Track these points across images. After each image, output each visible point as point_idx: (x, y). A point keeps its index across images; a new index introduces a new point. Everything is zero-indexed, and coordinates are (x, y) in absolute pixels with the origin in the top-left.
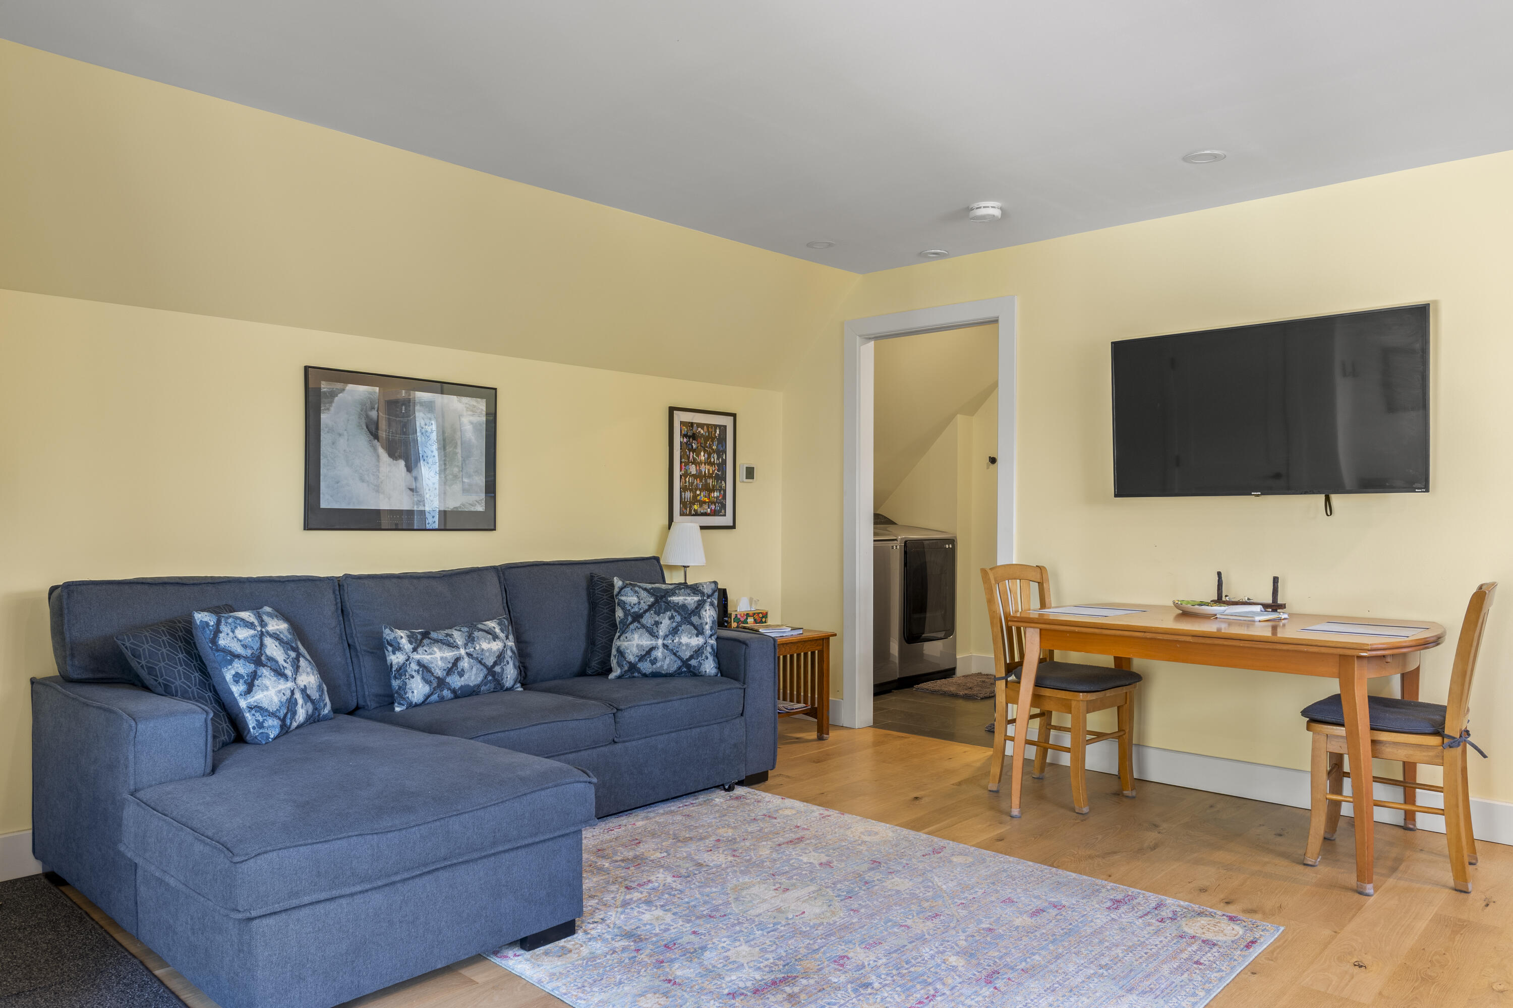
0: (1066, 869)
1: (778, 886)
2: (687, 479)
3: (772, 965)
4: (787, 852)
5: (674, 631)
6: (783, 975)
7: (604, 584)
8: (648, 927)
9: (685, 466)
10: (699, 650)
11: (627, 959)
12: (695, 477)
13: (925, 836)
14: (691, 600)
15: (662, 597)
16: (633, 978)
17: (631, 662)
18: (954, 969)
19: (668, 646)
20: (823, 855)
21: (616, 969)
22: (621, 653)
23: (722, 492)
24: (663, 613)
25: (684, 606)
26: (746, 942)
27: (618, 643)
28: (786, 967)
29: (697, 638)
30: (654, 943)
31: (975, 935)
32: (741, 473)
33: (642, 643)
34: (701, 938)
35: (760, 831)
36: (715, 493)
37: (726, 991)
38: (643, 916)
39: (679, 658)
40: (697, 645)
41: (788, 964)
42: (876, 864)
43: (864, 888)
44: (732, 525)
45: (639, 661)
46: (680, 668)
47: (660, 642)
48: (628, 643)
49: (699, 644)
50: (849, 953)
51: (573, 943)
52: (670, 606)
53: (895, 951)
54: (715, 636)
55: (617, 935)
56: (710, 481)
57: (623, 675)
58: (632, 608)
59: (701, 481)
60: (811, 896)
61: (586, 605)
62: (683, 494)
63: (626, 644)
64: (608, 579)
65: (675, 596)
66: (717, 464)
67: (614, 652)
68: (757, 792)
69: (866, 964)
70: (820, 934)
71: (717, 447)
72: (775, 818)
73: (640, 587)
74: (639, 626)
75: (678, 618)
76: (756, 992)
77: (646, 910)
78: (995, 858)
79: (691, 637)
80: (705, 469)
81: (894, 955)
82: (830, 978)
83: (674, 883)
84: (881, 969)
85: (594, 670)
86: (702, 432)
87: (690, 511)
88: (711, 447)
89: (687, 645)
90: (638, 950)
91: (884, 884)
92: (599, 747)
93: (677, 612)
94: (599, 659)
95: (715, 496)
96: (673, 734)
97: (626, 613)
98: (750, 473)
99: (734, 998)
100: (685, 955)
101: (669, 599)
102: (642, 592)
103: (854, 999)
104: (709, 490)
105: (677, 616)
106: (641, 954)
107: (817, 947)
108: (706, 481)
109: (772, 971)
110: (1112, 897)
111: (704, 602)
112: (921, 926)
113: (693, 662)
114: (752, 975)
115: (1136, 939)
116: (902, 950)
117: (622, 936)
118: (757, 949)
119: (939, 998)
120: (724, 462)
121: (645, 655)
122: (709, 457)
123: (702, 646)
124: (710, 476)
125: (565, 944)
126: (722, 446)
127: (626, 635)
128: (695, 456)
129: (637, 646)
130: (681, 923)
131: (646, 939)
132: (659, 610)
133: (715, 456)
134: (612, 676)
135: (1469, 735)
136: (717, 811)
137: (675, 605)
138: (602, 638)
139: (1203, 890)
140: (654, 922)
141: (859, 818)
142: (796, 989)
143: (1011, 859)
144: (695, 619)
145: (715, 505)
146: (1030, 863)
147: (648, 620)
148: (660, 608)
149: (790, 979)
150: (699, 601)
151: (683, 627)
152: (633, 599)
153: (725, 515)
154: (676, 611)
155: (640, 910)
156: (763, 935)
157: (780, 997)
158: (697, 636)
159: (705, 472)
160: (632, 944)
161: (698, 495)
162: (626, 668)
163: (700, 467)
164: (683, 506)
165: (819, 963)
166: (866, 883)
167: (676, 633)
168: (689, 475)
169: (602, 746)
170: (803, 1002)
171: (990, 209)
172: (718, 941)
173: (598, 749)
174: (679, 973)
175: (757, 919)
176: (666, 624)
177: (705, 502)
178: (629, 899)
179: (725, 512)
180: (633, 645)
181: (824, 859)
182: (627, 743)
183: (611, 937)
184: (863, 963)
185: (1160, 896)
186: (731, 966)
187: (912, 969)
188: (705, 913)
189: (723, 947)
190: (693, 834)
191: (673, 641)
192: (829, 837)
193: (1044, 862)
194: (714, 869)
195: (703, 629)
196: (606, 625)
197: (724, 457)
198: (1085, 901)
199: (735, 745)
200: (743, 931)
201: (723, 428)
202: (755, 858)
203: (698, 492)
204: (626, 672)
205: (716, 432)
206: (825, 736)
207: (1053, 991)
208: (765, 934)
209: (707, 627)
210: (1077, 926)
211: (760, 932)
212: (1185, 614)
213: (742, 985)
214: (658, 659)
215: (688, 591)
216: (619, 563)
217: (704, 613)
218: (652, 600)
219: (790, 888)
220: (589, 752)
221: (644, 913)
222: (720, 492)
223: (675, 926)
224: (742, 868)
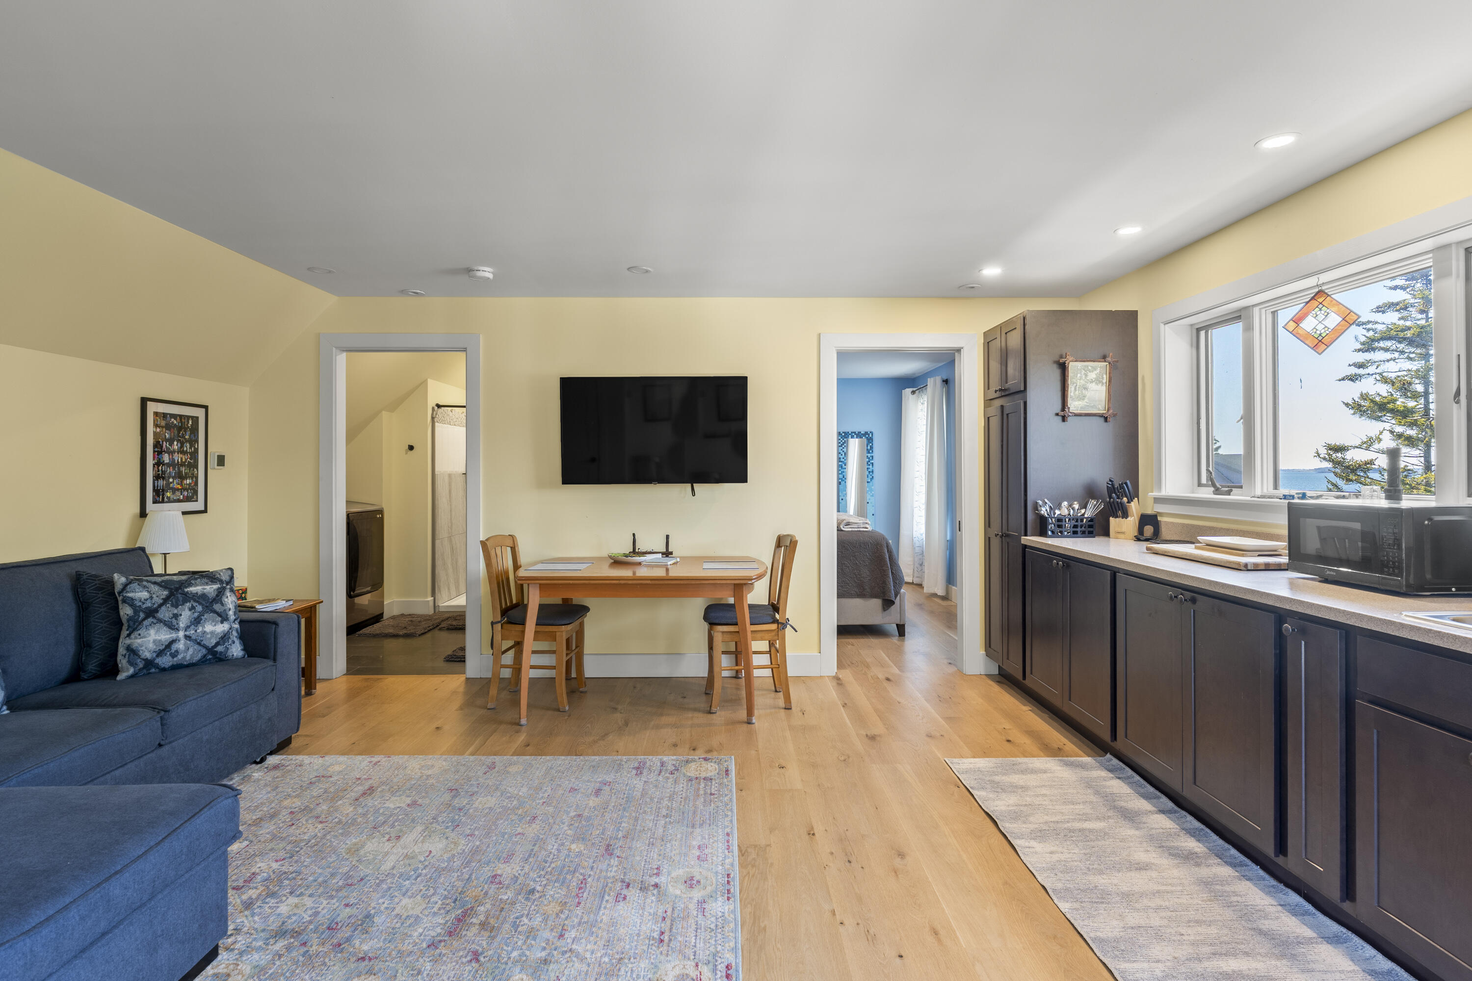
0: (588, 755)
1: (387, 837)
2: (160, 468)
3: (444, 906)
4: (370, 804)
5: (197, 621)
6: (461, 911)
7: (97, 582)
8: (294, 918)
9: (158, 455)
10: (225, 636)
11: (301, 957)
12: (168, 465)
13: (472, 758)
14: (210, 589)
15: (177, 589)
16: (324, 972)
17: (147, 659)
18: (580, 854)
19: (191, 637)
20: (403, 797)
21: (297, 971)
22: (132, 651)
23: (194, 479)
24: (181, 605)
25: (204, 596)
26: (404, 895)
27: (128, 641)
28: (457, 903)
29: (222, 625)
30: (315, 931)
31: (573, 822)
32: (213, 461)
33: (159, 638)
34: (357, 908)
35: (325, 792)
36: (188, 480)
37: (424, 945)
38: (279, 910)
39: (204, 646)
40: (222, 631)
41: (456, 900)
42: (454, 791)
43: (461, 814)
44: (203, 509)
45: (157, 656)
46: (205, 656)
47: (181, 634)
48: (142, 640)
49: (224, 631)
50: (496, 870)
51: (223, 965)
52: (187, 597)
53: (529, 856)
54: (238, 620)
55: (268, 939)
56: (183, 469)
57: (137, 674)
58: (144, 603)
59: (174, 469)
60: (424, 835)
61: (74, 606)
62: (156, 482)
63: (139, 641)
64: (100, 576)
65: (191, 586)
66: (189, 452)
67: (121, 650)
68: (290, 757)
69: (517, 874)
70: (460, 864)
71: (190, 436)
72: (331, 777)
73: (148, 581)
74: (155, 621)
75: (199, 608)
76: (450, 934)
77: (277, 903)
78: (536, 760)
79: (215, 625)
80: (177, 457)
81: (531, 860)
82: (500, 897)
83: (284, 867)
84: (531, 874)
85: (91, 674)
86: (175, 422)
87: (163, 498)
88: (183, 437)
89: (212, 633)
90: (304, 944)
91: (474, 806)
92: (146, 755)
93: (197, 602)
94: (97, 662)
95: (188, 483)
96: (216, 723)
97: (136, 610)
98: (221, 461)
99: (437, 948)
100: (356, 929)
101: (186, 590)
102: (152, 586)
103: (533, 906)
104: (181, 477)
105: (198, 606)
106: (311, 946)
107: (467, 876)
108: (179, 469)
109: (449, 911)
110: (632, 766)
111: (224, 589)
112: (533, 830)
113: (220, 649)
114: (434, 922)
115: (668, 791)
116: (533, 853)
117: (272, 937)
118: (419, 897)
119: (589, 880)
120: (196, 450)
121: (164, 650)
122: (182, 446)
123: (228, 631)
124: (183, 464)
125: (216, 971)
126: (195, 436)
127: (139, 632)
128: (168, 446)
129: (154, 641)
130: (325, 902)
131: (303, 930)
132: (176, 602)
133: (188, 445)
134: (121, 676)
135: (789, 621)
136: (266, 785)
137: (194, 596)
138: (102, 638)
139: (675, 745)
140: (296, 911)
141: (406, 757)
142: (482, 918)
143: (548, 758)
144: (217, 607)
145: (188, 491)
146: (563, 757)
147: (165, 613)
148: (177, 600)
149: (469, 911)
150: (219, 588)
151: (205, 616)
152: (144, 595)
153: (197, 501)
154: (195, 601)
155: (270, 904)
156: (413, 884)
157: (474, 930)
158: (222, 622)
159: (178, 460)
160: (292, 940)
161: (171, 483)
162: (141, 665)
163: (173, 456)
164: (156, 494)
165: (480, 888)
166: (460, 809)
167: (199, 623)
168: (161, 463)
169: (149, 753)
170: (496, 925)
171: (487, 272)
172: (377, 904)
173: (145, 757)
174: (365, 948)
175: (395, 872)
176: (186, 615)
177: (178, 489)
178: (248, 899)
179: (197, 498)
180: (149, 641)
181: (409, 801)
182: (173, 744)
183: (262, 943)
184: (514, 875)
185: (658, 757)
186: (409, 922)
187: (553, 865)
188: (340, 883)
189: (387, 908)
190: (259, 814)
191: (196, 631)
192: (395, 780)
193: (569, 754)
194: (313, 841)
195: (227, 615)
196: (105, 625)
197: (196, 447)
198: (619, 774)
199: (270, 719)
200: (391, 887)
201: (196, 419)
202: (344, 818)
203: (171, 480)
204: (140, 670)
205: (188, 422)
206: (313, 691)
207: (653, 844)
208: (413, 881)
209: (231, 613)
210: (629, 794)
211: (408, 882)
212: (617, 562)
213: (433, 934)
214: (180, 652)
215: (205, 580)
216: (103, 557)
217: (226, 600)
218: (166, 593)
219: (400, 834)
220: (136, 762)
221: (278, 907)
222: (192, 479)
223: (322, 907)
224: (340, 831)
